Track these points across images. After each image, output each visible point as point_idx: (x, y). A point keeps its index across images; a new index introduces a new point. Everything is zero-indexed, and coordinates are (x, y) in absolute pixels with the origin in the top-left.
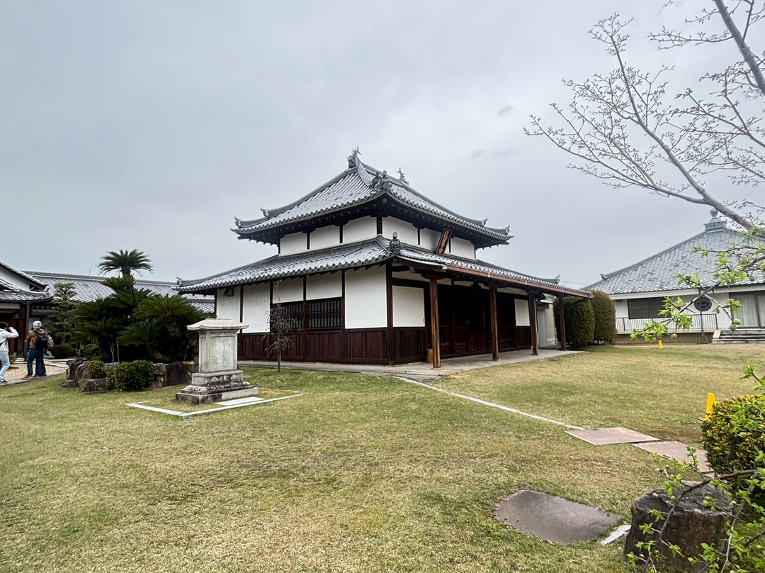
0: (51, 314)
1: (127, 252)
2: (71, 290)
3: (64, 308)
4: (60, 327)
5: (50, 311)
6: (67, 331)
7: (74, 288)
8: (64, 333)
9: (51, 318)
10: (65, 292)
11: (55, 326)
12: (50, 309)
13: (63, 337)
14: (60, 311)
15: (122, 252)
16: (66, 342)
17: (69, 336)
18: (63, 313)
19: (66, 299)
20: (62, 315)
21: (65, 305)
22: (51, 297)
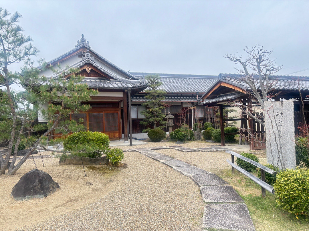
2: (158, 80)
3: (154, 96)
4: (152, 113)
6: (157, 117)
8: (155, 118)
10: (153, 82)
11: (149, 112)
13: (156, 122)
14: (152, 99)
16: (158, 126)
17: (159, 121)
18: (154, 101)
19: (155, 89)
20: (153, 103)
21: (154, 94)
22: (146, 85)
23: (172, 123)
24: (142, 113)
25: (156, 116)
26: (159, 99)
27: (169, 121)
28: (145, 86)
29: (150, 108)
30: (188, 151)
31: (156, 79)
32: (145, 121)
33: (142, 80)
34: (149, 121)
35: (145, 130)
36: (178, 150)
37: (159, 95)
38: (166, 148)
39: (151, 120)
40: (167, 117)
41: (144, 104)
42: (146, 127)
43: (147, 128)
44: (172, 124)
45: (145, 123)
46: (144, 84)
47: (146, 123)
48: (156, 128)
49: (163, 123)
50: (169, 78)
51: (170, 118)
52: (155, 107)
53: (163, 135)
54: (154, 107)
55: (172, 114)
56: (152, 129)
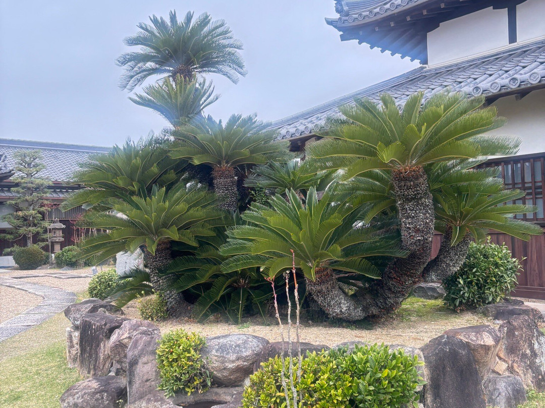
0: (10, 199)
1: (189, 18)
2: (37, 161)
3: (29, 189)
4: (25, 219)
5: (9, 194)
6: (35, 225)
7: (41, 158)
8: (31, 228)
9: (11, 205)
10: (29, 164)
11: (18, 218)
12: (9, 191)
13: (30, 235)
14: (24, 194)
15: (173, 17)
16: (35, 242)
17: (38, 233)
18: (28, 197)
19: (32, 176)
20: (27, 200)
21: (30, 185)
22: (10, 172)
23: (60, 237)
24: (5, 218)
25: (32, 225)
26: (39, 195)
27: (55, 233)
28: (9, 174)
29: (20, 211)
30: (68, 278)
31: (34, 159)
32: (11, 233)
33: (3, 163)
34: (17, 233)
35: (9, 250)
36: (56, 277)
37: (38, 188)
38: (38, 276)
39: (22, 231)
40: (52, 226)
41: (8, 202)
42: (11, 245)
43: (13, 246)
44: (59, 239)
45: (8, 236)
46: (8, 170)
47: (12, 236)
48: (31, 246)
49: (45, 236)
50: (67, 151)
51: (57, 229)
52: (31, 207)
53: (42, 257)
54: (28, 209)
55: (61, 221)
56: (23, 248)
